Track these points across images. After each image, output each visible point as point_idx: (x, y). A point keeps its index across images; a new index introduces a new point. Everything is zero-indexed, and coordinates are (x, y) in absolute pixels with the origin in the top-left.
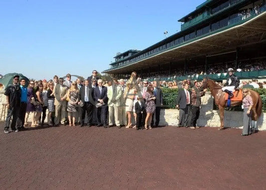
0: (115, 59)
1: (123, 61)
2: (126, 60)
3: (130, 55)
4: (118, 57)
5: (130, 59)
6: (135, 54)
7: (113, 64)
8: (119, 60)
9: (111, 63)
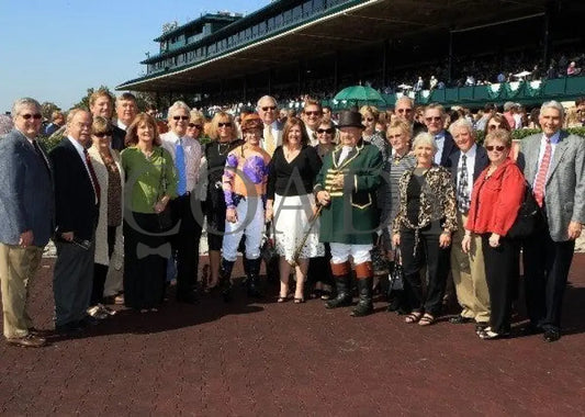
1: (184, 51)
2: (194, 47)
3: (207, 31)
4: (170, 37)
5: (207, 43)
6: (223, 27)
7: (151, 62)
8: (174, 47)
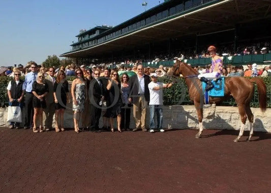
0: (77, 38)
1: (88, 41)
2: (92, 40)
3: (97, 33)
4: (82, 35)
5: (97, 38)
6: (104, 32)
7: (74, 45)
8: (83, 39)
9: (72, 44)
